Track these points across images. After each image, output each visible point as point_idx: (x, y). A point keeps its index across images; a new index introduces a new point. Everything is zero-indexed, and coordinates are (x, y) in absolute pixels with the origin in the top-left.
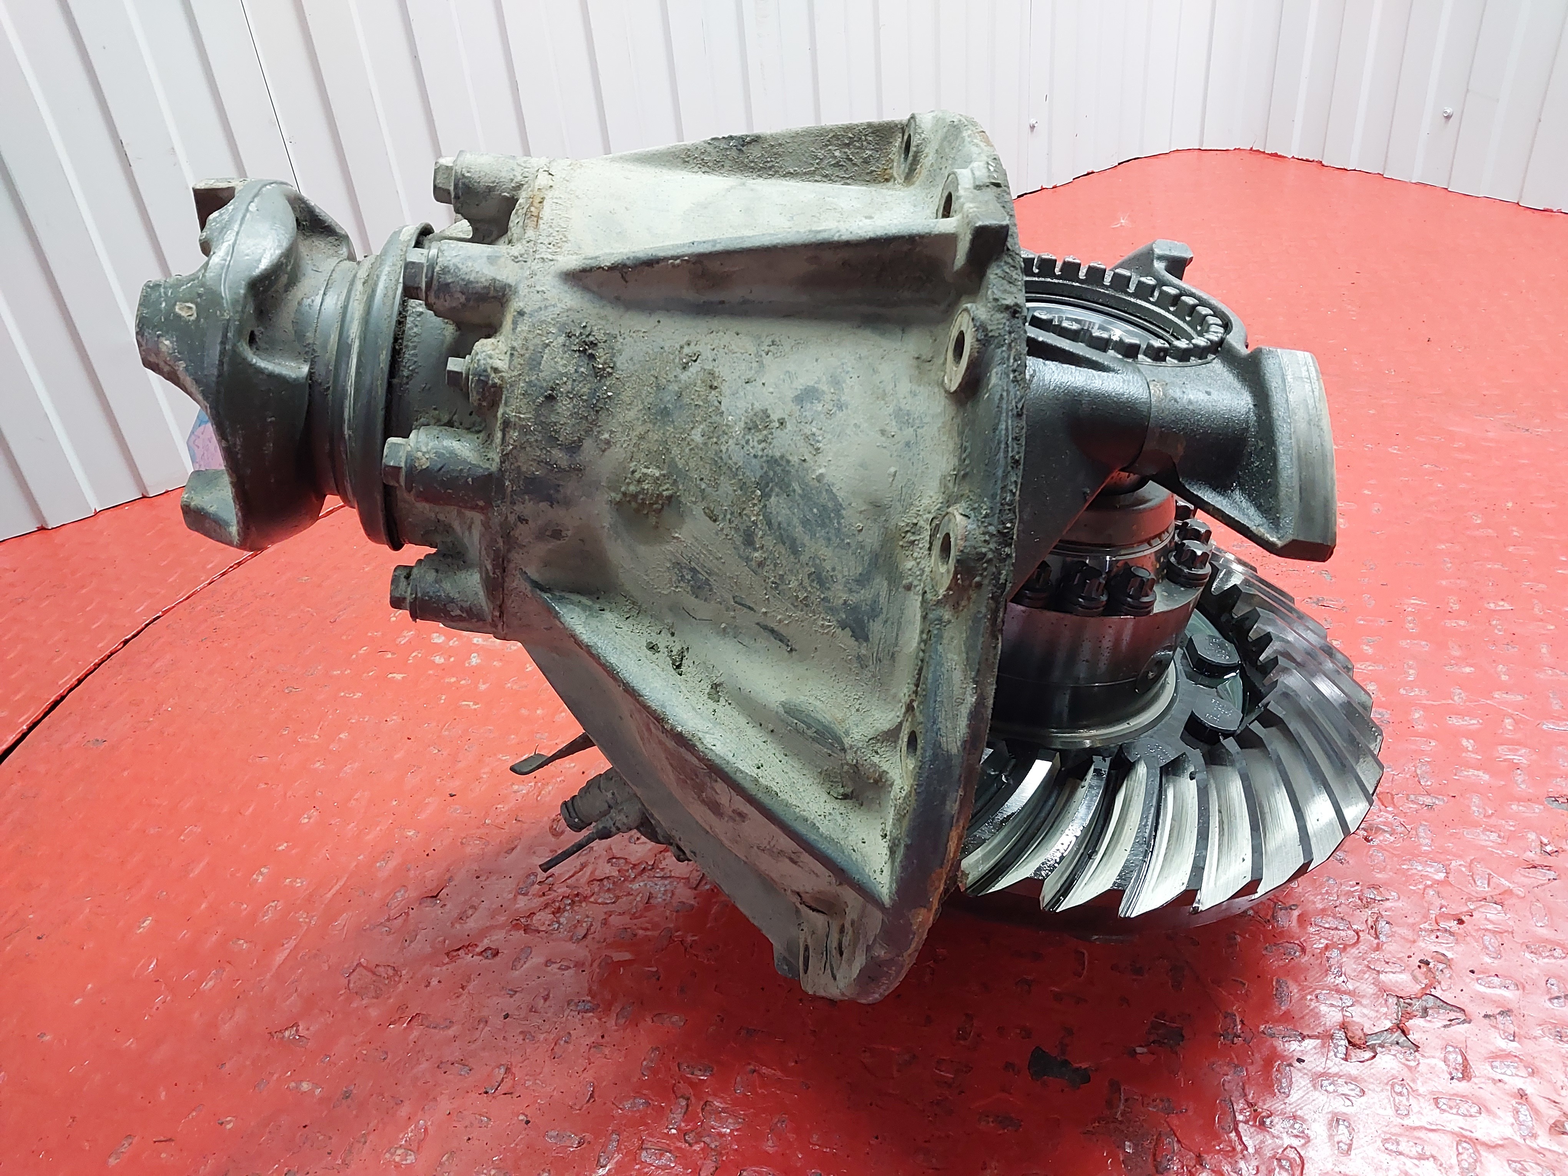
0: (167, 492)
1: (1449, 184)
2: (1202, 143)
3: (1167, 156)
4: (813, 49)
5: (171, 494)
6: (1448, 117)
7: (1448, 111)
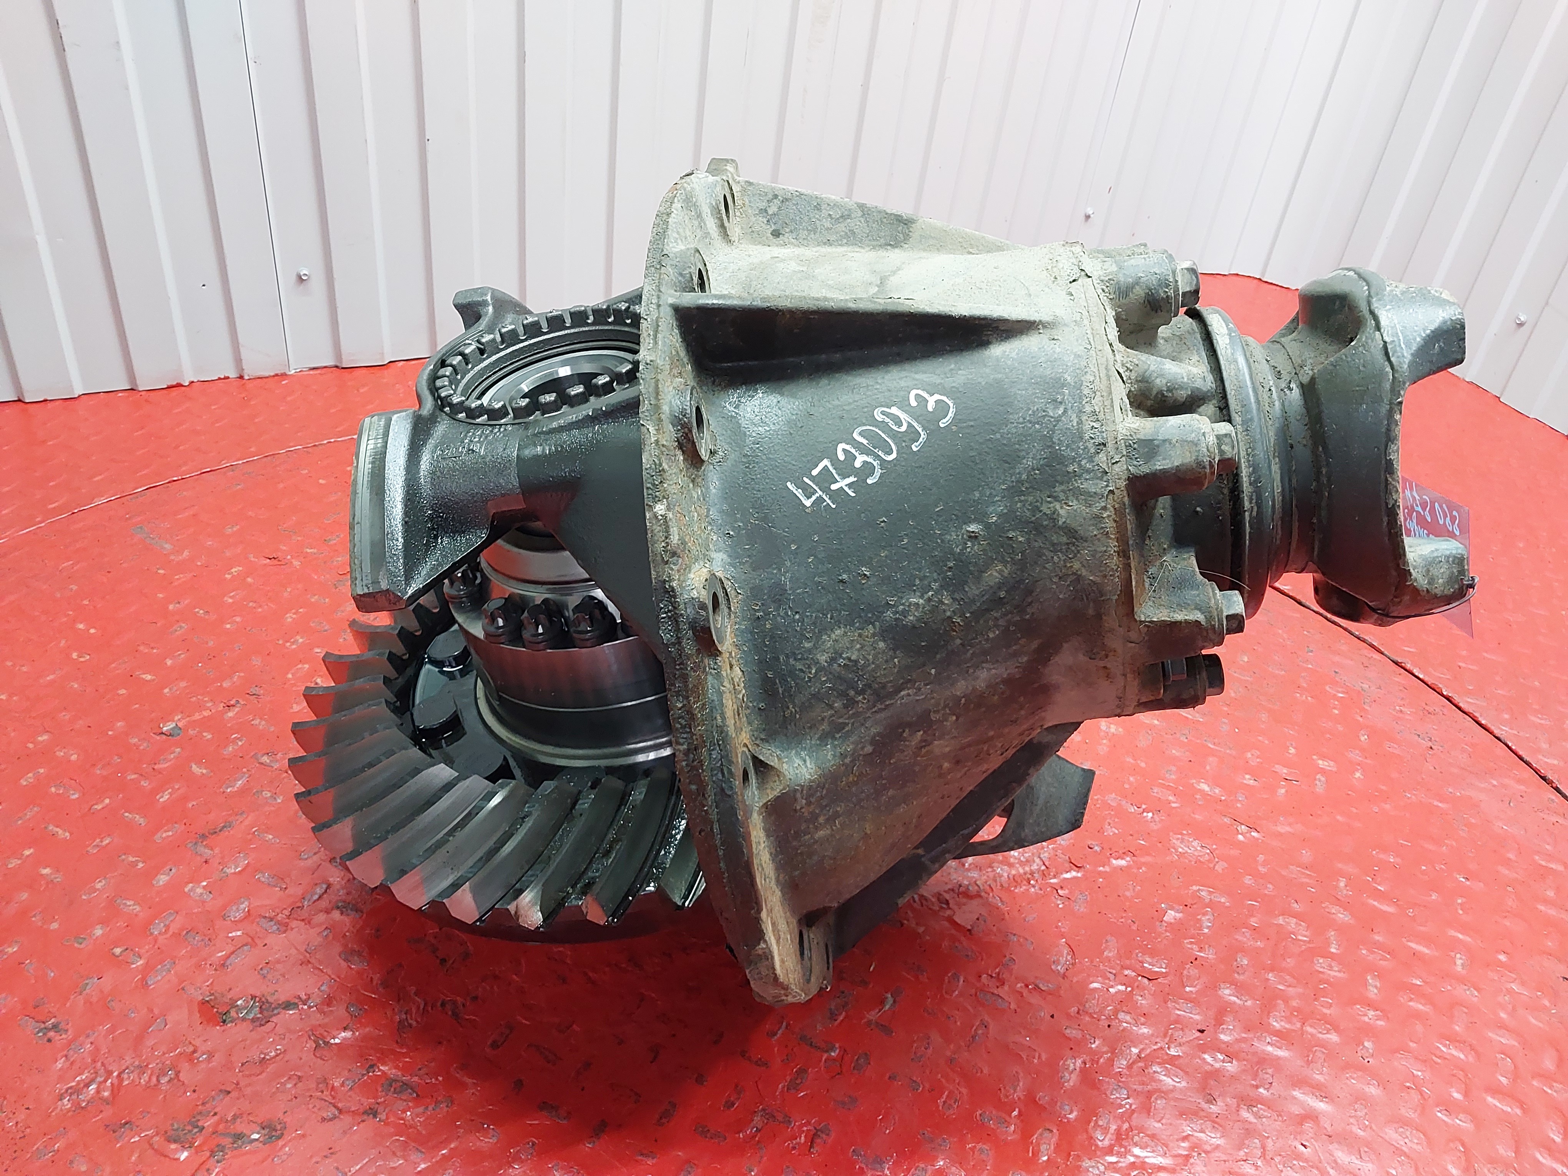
0: (45, 401)
1: (1502, 394)
2: (1263, 274)
3: (1224, 278)
4: (865, 87)
5: (50, 405)
6: (1521, 325)
7: (1522, 319)
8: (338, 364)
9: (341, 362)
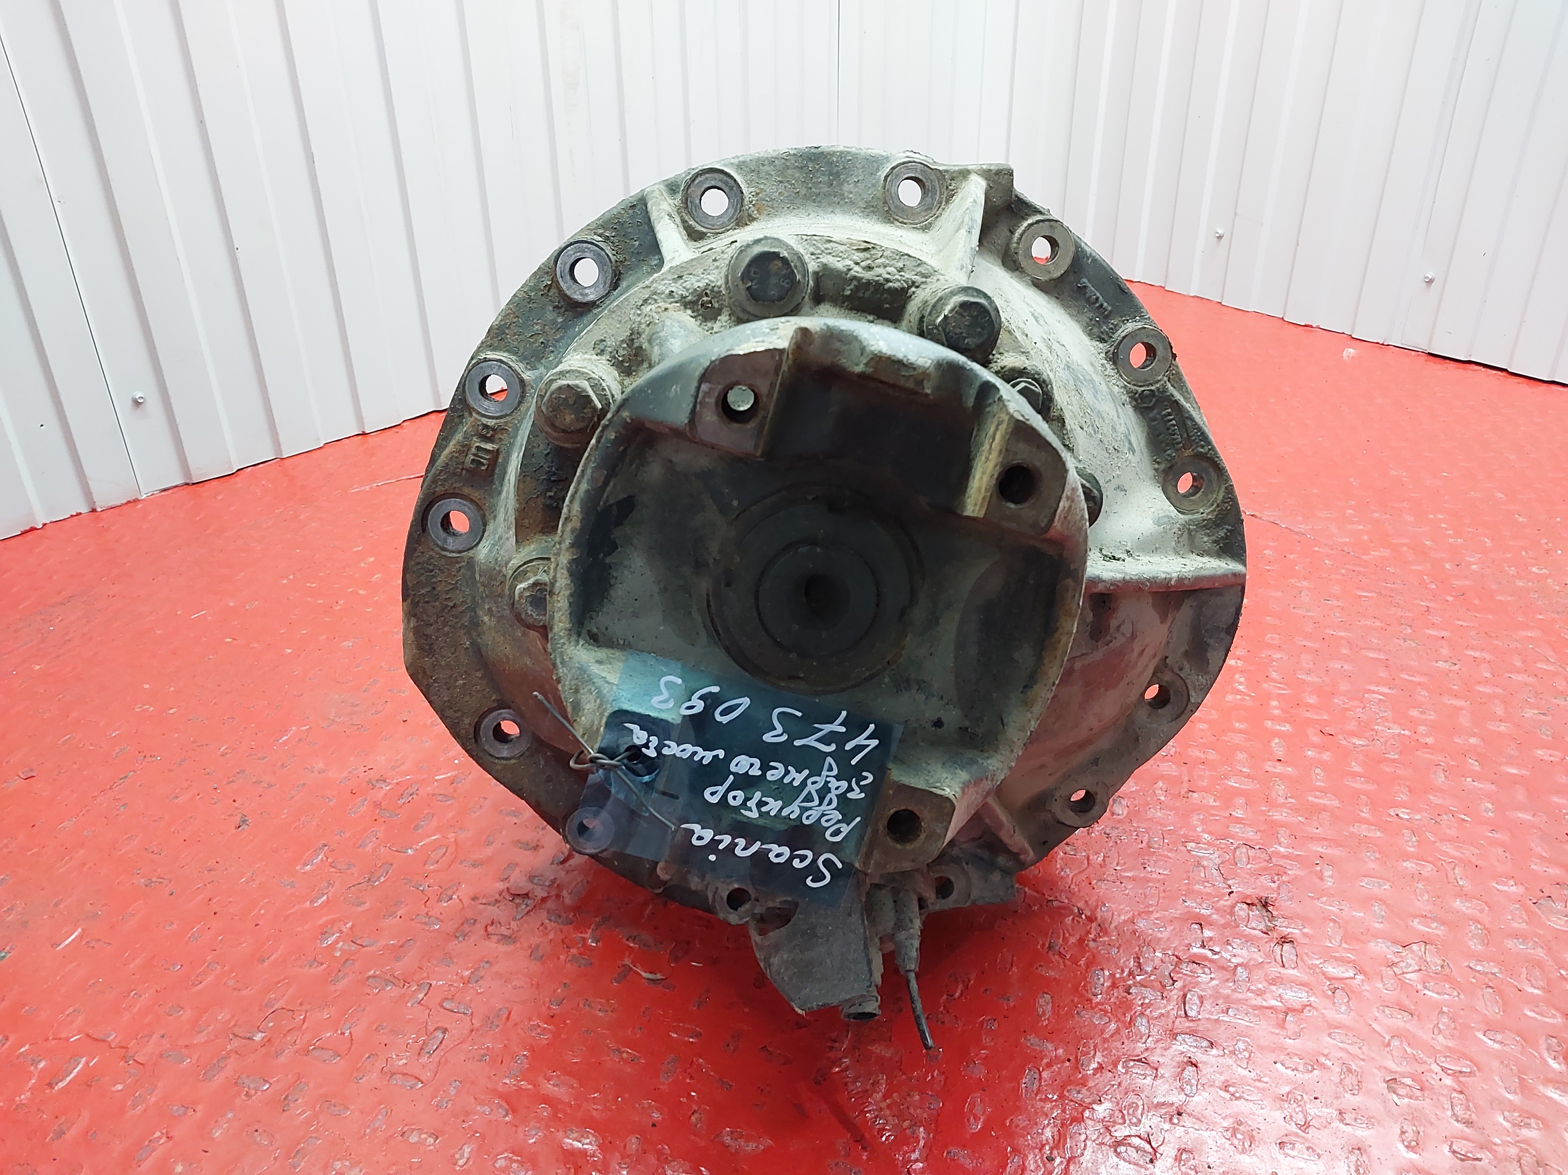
8: (188, 481)
9: (191, 479)
